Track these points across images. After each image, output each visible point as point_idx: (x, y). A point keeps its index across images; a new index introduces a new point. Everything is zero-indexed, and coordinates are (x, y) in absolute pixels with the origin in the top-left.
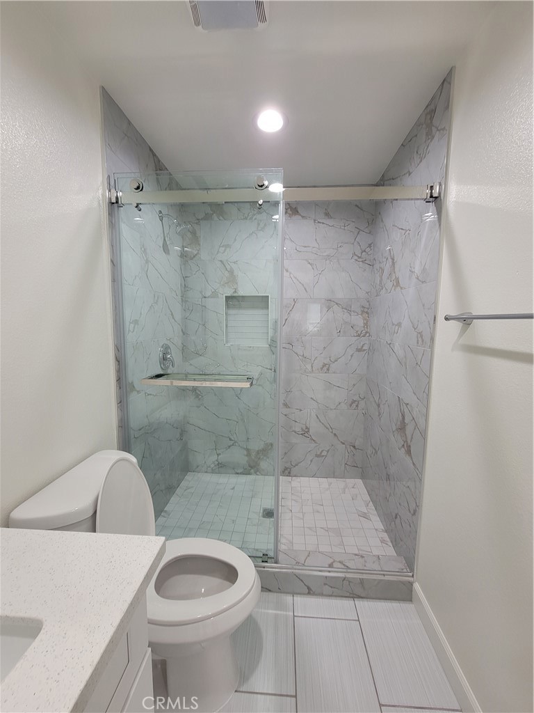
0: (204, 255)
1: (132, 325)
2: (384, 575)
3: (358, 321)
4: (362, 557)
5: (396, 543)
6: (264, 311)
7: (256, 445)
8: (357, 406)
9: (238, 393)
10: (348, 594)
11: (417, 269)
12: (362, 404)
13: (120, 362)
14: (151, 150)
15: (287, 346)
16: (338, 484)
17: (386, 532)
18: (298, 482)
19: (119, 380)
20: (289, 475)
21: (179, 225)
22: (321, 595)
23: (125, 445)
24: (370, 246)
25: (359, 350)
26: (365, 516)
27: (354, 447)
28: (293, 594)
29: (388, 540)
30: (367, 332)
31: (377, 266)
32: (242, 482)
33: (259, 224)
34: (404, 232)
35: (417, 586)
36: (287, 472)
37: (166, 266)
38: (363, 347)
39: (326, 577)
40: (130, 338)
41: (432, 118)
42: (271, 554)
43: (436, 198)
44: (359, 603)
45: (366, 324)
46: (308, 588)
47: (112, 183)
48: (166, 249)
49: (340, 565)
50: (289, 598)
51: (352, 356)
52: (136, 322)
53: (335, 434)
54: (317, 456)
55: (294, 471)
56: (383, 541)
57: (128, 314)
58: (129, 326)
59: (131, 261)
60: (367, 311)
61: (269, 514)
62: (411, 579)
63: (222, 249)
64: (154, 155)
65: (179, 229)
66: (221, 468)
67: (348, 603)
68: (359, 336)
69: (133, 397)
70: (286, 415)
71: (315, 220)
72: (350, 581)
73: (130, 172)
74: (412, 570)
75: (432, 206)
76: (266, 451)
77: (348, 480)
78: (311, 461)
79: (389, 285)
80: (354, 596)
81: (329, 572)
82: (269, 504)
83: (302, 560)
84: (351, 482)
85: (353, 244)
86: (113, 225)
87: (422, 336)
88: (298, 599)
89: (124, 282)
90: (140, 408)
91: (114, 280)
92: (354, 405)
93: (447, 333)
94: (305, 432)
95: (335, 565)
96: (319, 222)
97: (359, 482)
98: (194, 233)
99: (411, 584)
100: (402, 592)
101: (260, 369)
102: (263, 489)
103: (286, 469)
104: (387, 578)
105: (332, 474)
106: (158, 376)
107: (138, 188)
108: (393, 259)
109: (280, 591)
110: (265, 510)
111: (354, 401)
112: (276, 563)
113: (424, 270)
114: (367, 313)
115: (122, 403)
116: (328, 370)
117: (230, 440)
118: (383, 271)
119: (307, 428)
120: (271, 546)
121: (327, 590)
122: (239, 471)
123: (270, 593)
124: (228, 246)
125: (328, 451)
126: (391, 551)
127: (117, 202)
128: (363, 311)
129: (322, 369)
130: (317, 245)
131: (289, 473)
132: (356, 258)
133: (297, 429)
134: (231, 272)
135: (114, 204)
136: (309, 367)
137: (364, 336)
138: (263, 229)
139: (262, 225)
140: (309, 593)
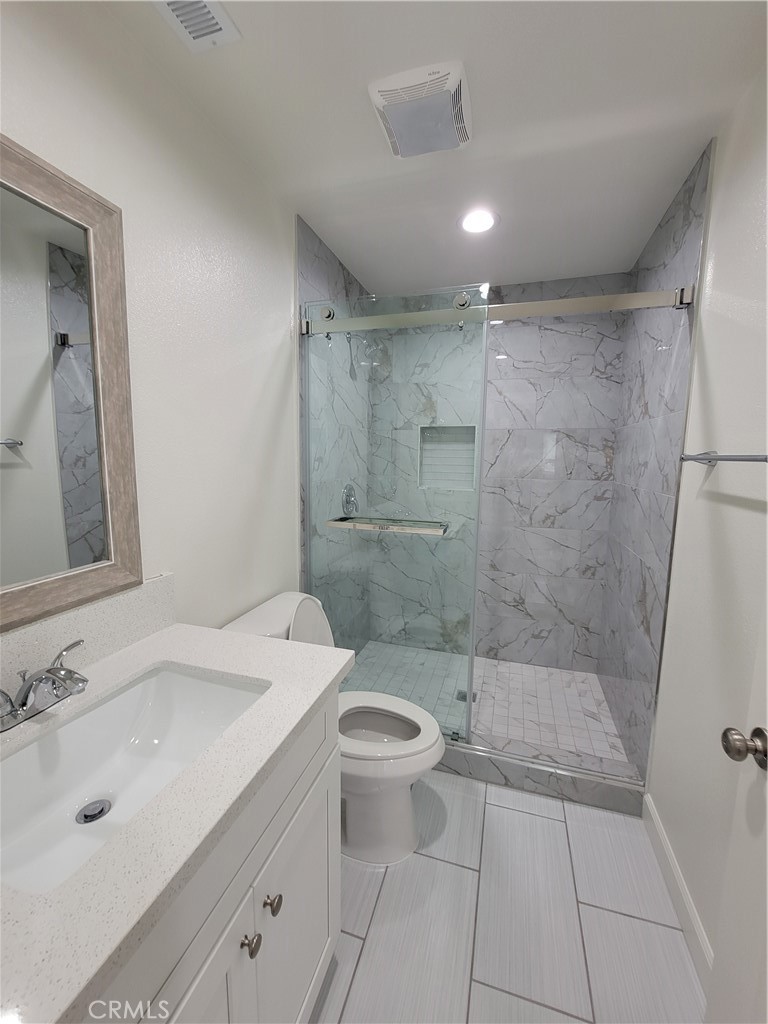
0: (397, 377)
1: (317, 463)
2: (605, 778)
3: (598, 459)
4: (578, 756)
5: (631, 751)
6: (470, 446)
7: (453, 616)
8: (593, 574)
9: (433, 548)
10: (555, 794)
11: (667, 393)
12: (601, 571)
13: (305, 502)
14: (340, 264)
15: (498, 490)
16: (561, 676)
17: (620, 737)
18: (504, 667)
19: (303, 521)
20: (495, 657)
21: (369, 346)
22: (521, 789)
23: (307, 588)
24: (618, 356)
25: (597, 498)
26: (593, 716)
27: (587, 629)
28: (487, 782)
29: (622, 747)
30: (610, 475)
31: (626, 385)
32: (435, 659)
33: (465, 336)
34: (655, 342)
35: (648, 798)
36: (493, 653)
37: (354, 393)
38: (603, 494)
39: (528, 768)
40: (315, 477)
41: (690, 198)
42: (463, 734)
43: (688, 304)
44: (566, 804)
45: (610, 464)
46: (505, 778)
47: (303, 313)
48: (353, 374)
49: (547, 759)
50: (482, 786)
51: (587, 506)
52: (320, 460)
53: (560, 610)
54: (535, 637)
55: (502, 653)
56: (613, 747)
57: (314, 450)
58: (314, 464)
59: (318, 393)
60: (612, 444)
61: (462, 697)
62: (641, 789)
63: (418, 370)
64: (344, 268)
65: (368, 351)
66: (407, 636)
67: (556, 804)
68: (598, 479)
69: (316, 541)
70: (493, 580)
71: (540, 327)
72: (559, 778)
73: (322, 298)
74: (643, 778)
75: (684, 312)
76: (464, 623)
77: (576, 673)
78: (526, 643)
79: (638, 410)
80: (563, 797)
81: (533, 763)
82: (464, 688)
83: (500, 745)
84: (580, 675)
85: (594, 355)
86: (303, 357)
87: (667, 481)
88: (492, 789)
89: (311, 416)
90: (325, 555)
91: (301, 416)
92: (589, 573)
93: (693, 472)
94: (519, 603)
95: (540, 757)
96: (546, 329)
97: (593, 678)
98: (385, 352)
99: (642, 795)
100: (628, 803)
101: (463, 520)
102: (458, 671)
103: (491, 649)
104: (608, 782)
105: (554, 662)
106: (343, 519)
107: (329, 316)
108: (643, 377)
109: (470, 775)
110: (459, 693)
111: (588, 568)
112: (468, 743)
113: (673, 394)
114: (612, 448)
115: (305, 545)
116: (553, 523)
117: (421, 605)
118: (632, 391)
119: (521, 598)
120: (464, 724)
121: (528, 783)
122: (431, 646)
123: (460, 779)
124: (426, 365)
125: (550, 632)
126: (622, 757)
127: (308, 333)
128: (605, 446)
129: (544, 522)
130: (541, 359)
131: (496, 655)
132: (597, 373)
133: (509, 598)
134: (429, 398)
135: (305, 335)
136: (526, 519)
137: (605, 480)
138: (470, 342)
139: (469, 337)
140: (506, 785)
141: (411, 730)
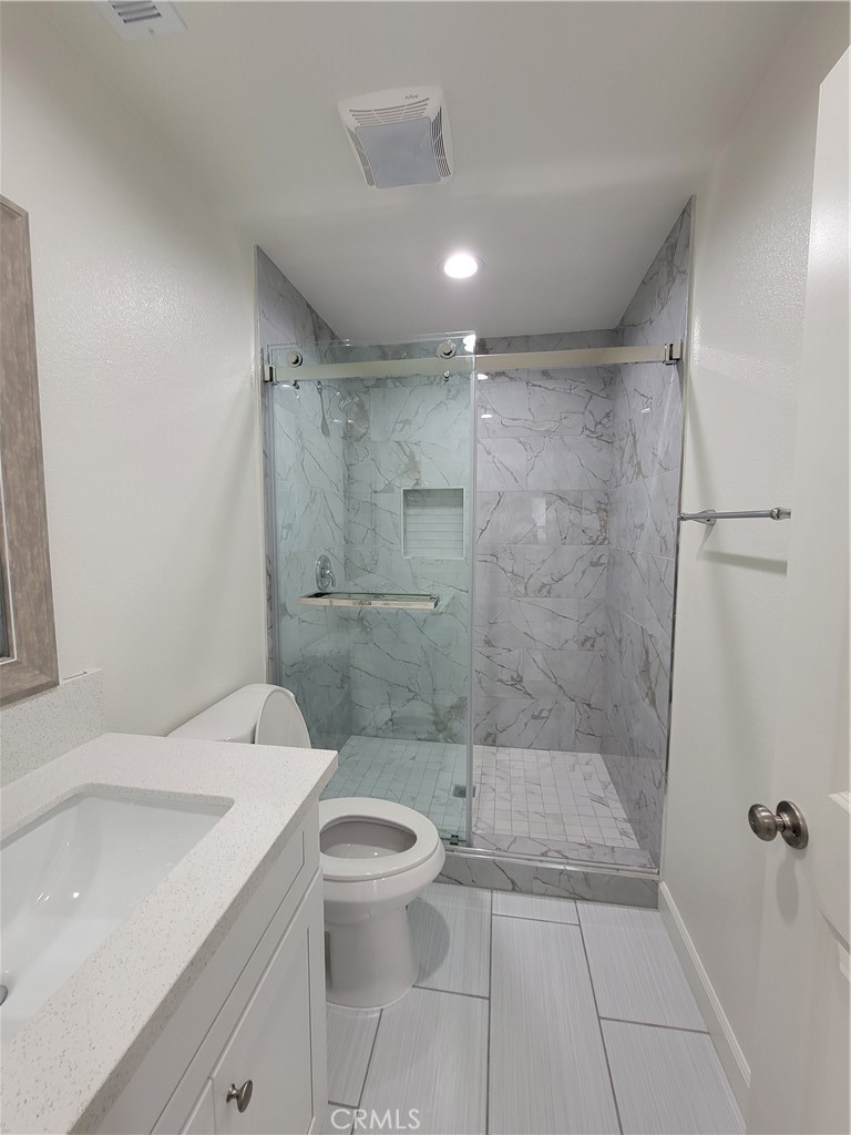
0: (375, 435)
1: (285, 530)
2: (618, 870)
3: (592, 522)
4: (589, 847)
5: (642, 837)
6: (458, 510)
7: (447, 700)
8: (593, 646)
9: (421, 624)
10: (567, 894)
11: (660, 452)
12: (600, 643)
13: (272, 577)
14: (309, 306)
15: (488, 558)
16: (564, 759)
17: (630, 821)
18: (504, 755)
19: (270, 599)
20: (493, 744)
21: (344, 398)
22: (530, 893)
23: (276, 678)
24: (608, 415)
25: (594, 564)
26: (600, 801)
27: (589, 705)
28: (492, 889)
29: (631, 831)
30: (605, 539)
31: (616, 444)
32: (427, 751)
33: (449, 391)
34: (645, 400)
35: (663, 887)
36: (490, 739)
37: (326, 450)
38: (599, 559)
39: (537, 868)
40: (284, 547)
41: (673, 255)
42: (463, 836)
43: (678, 360)
44: (579, 904)
45: (604, 528)
46: (513, 882)
47: (265, 358)
48: (325, 430)
49: (556, 855)
50: (486, 894)
51: (584, 572)
52: (289, 527)
53: (560, 687)
54: (535, 717)
55: (501, 738)
56: (623, 833)
57: (282, 516)
58: (282, 533)
59: (285, 449)
60: (605, 508)
61: (461, 792)
62: (655, 877)
63: (399, 426)
64: (312, 311)
65: (343, 404)
66: (396, 728)
67: (567, 905)
68: (593, 543)
69: (286, 622)
70: (488, 657)
71: (527, 383)
72: (569, 875)
73: (286, 342)
74: (658, 866)
75: (674, 368)
76: (459, 708)
77: (580, 755)
78: (526, 725)
79: (630, 472)
80: (576, 897)
81: (541, 861)
82: (462, 782)
83: (504, 845)
84: (584, 756)
85: (583, 413)
86: (266, 408)
87: (665, 542)
88: (498, 896)
89: (277, 477)
90: (295, 639)
91: (266, 476)
92: (588, 644)
93: (691, 532)
94: (517, 681)
95: (549, 854)
96: (533, 385)
97: (597, 757)
98: (361, 406)
99: (656, 884)
100: (641, 895)
101: (453, 592)
102: (454, 762)
103: (489, 735)
104: (621, 874)
105: (556, 745)
106: (317, 595)
107: (297, 361)
108: (634, 436)
109: (474, 884)
110: (457, 788)
111: (587, 639)
112: (469, 846)
113: (667, 452)
114: (605, 510)
115: (273, 627)
116: (549, 592)
117: (410, 691)
118: (623, 452)
119: (519, 676)
120: (464, 825)
121: (537, 885)
122: (422, 737)
123: (461, 887)
124: (407, 422)
125: (550, 711)
126: (633, 844)
127: (271, 380)
128: (599, 509)
129: (540, 591)
130: (531, 417)
131: (494, 741)
132: (588, 433)
133: (506, 677)
134: (412, 457)
135: (268, 382)
136: (521, 588)
137: (600, 544)
138: (454, 398)
139: (453, 392)
140: (513, 890)
141: (405, 839)
